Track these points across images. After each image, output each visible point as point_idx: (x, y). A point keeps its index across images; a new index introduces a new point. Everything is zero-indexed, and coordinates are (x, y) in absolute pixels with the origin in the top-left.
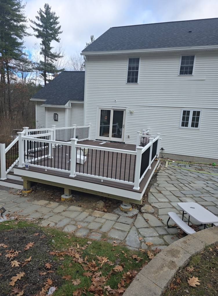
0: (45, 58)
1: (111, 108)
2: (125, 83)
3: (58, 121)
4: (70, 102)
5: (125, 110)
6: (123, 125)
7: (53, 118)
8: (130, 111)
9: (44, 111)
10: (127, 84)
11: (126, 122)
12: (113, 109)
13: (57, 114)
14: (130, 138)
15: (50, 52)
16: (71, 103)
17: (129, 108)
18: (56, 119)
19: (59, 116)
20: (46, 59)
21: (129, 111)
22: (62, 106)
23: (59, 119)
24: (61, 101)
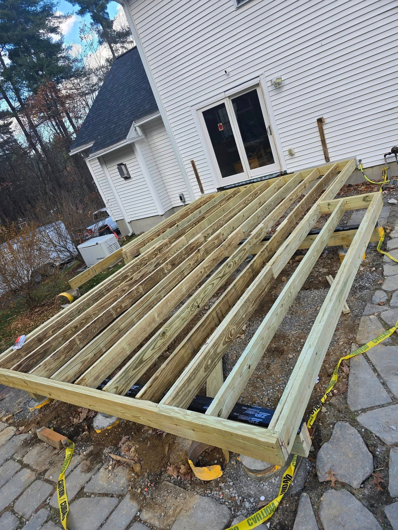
0: (111, 48)
1: (222, 96)
2: (233, 8)
3: (132, 176)
4: (135, 125)
5: (258, 85)
6: (267, 127)
7: (120, 176)
8: (271, 81)
9: (100, 166)
10: (238, 8)
11: (272, 118)
12: (229, 97)
13: (122, 164)
14: (296, 155)
15: (114, 31)
16: (139, 126)
17: (267, 74)
18: (126, 176)
19: (128, 166)
20: (114, 49)
21: (269, 84)
22: (122, 142)
23: (131, 173)
24: (118, 132)
